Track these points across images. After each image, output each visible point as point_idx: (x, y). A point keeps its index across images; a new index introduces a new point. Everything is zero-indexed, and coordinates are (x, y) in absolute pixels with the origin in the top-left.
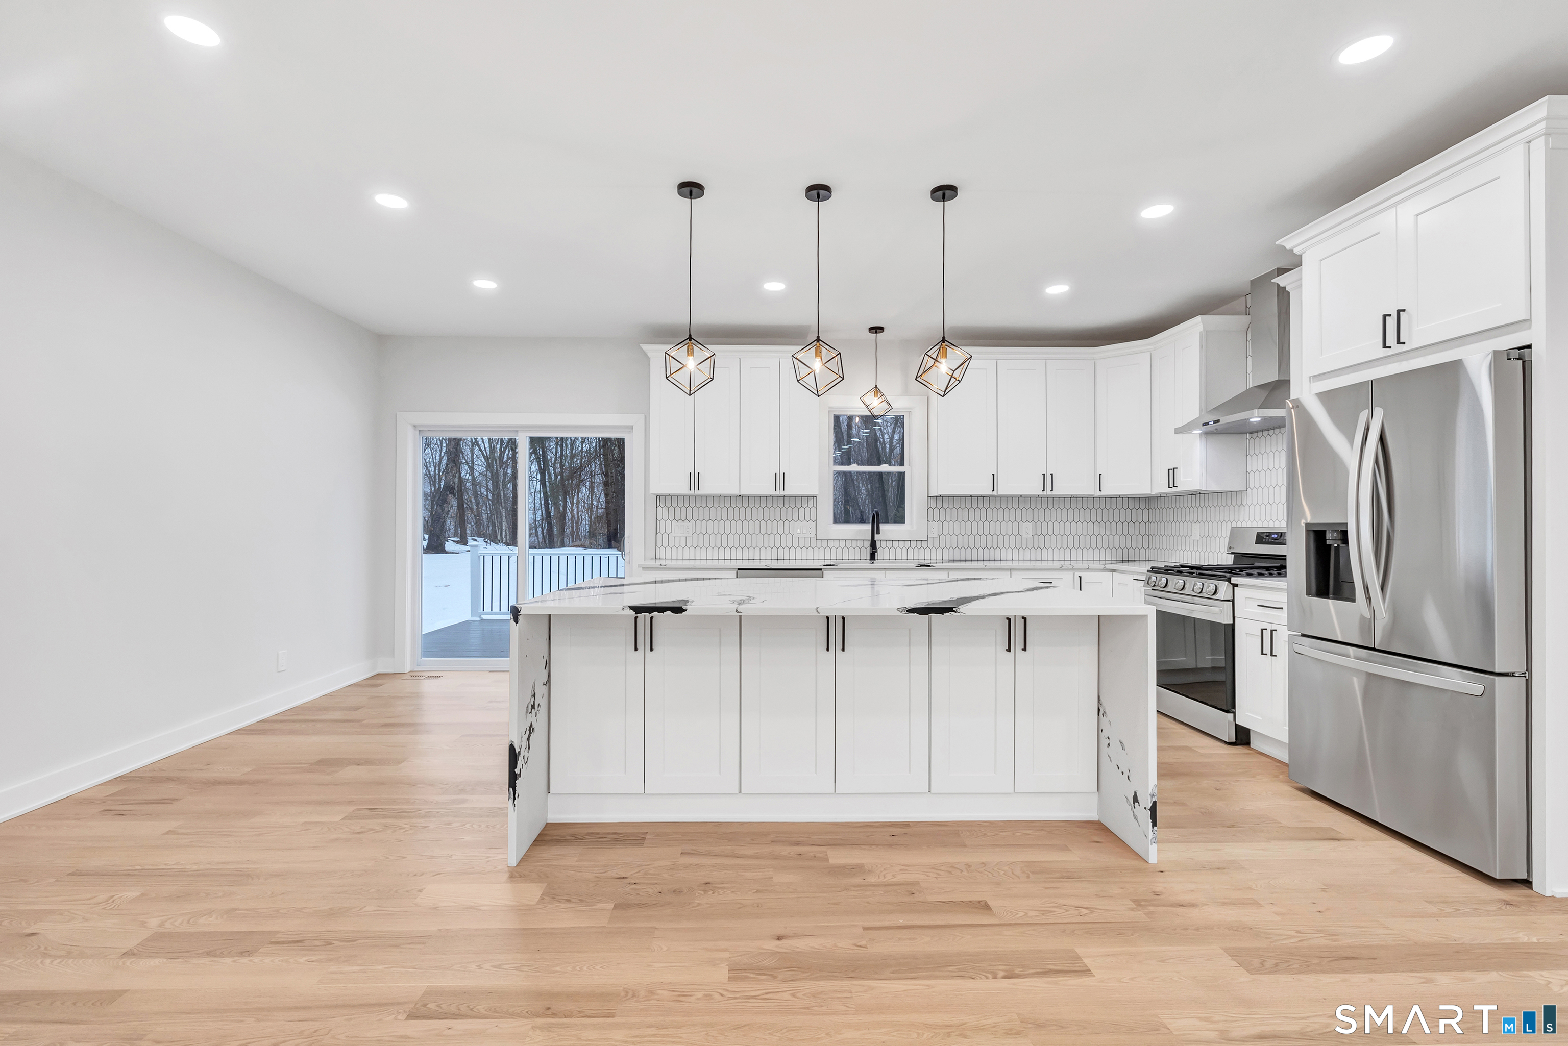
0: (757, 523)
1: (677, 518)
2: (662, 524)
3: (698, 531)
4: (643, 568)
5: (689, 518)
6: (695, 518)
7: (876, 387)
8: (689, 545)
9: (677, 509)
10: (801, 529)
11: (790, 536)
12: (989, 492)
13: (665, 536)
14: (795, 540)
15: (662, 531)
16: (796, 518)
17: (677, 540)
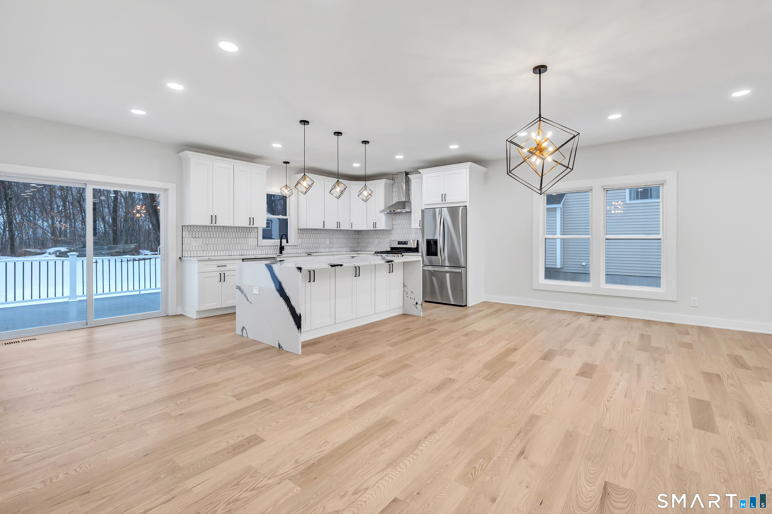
0: (232, 239)
1: (194, 236)
2: (185, 240)
3: (204, 243)
4: (198, 260)
5: (200, 236)
6: (203, 236)
7: (286, 185)
8: (200, 249)
9: (194, 232)
10: (252, 241)
11: (247, 245)
12: (322, 228)
13: (187, 245)
14: (249, 246)
15: (186, 243)
16: (249, 237)
17: (194, 247)
